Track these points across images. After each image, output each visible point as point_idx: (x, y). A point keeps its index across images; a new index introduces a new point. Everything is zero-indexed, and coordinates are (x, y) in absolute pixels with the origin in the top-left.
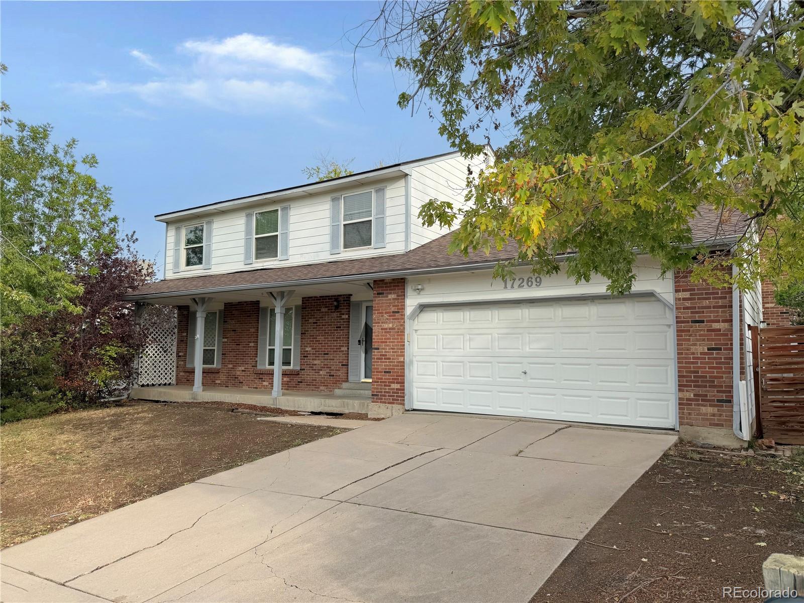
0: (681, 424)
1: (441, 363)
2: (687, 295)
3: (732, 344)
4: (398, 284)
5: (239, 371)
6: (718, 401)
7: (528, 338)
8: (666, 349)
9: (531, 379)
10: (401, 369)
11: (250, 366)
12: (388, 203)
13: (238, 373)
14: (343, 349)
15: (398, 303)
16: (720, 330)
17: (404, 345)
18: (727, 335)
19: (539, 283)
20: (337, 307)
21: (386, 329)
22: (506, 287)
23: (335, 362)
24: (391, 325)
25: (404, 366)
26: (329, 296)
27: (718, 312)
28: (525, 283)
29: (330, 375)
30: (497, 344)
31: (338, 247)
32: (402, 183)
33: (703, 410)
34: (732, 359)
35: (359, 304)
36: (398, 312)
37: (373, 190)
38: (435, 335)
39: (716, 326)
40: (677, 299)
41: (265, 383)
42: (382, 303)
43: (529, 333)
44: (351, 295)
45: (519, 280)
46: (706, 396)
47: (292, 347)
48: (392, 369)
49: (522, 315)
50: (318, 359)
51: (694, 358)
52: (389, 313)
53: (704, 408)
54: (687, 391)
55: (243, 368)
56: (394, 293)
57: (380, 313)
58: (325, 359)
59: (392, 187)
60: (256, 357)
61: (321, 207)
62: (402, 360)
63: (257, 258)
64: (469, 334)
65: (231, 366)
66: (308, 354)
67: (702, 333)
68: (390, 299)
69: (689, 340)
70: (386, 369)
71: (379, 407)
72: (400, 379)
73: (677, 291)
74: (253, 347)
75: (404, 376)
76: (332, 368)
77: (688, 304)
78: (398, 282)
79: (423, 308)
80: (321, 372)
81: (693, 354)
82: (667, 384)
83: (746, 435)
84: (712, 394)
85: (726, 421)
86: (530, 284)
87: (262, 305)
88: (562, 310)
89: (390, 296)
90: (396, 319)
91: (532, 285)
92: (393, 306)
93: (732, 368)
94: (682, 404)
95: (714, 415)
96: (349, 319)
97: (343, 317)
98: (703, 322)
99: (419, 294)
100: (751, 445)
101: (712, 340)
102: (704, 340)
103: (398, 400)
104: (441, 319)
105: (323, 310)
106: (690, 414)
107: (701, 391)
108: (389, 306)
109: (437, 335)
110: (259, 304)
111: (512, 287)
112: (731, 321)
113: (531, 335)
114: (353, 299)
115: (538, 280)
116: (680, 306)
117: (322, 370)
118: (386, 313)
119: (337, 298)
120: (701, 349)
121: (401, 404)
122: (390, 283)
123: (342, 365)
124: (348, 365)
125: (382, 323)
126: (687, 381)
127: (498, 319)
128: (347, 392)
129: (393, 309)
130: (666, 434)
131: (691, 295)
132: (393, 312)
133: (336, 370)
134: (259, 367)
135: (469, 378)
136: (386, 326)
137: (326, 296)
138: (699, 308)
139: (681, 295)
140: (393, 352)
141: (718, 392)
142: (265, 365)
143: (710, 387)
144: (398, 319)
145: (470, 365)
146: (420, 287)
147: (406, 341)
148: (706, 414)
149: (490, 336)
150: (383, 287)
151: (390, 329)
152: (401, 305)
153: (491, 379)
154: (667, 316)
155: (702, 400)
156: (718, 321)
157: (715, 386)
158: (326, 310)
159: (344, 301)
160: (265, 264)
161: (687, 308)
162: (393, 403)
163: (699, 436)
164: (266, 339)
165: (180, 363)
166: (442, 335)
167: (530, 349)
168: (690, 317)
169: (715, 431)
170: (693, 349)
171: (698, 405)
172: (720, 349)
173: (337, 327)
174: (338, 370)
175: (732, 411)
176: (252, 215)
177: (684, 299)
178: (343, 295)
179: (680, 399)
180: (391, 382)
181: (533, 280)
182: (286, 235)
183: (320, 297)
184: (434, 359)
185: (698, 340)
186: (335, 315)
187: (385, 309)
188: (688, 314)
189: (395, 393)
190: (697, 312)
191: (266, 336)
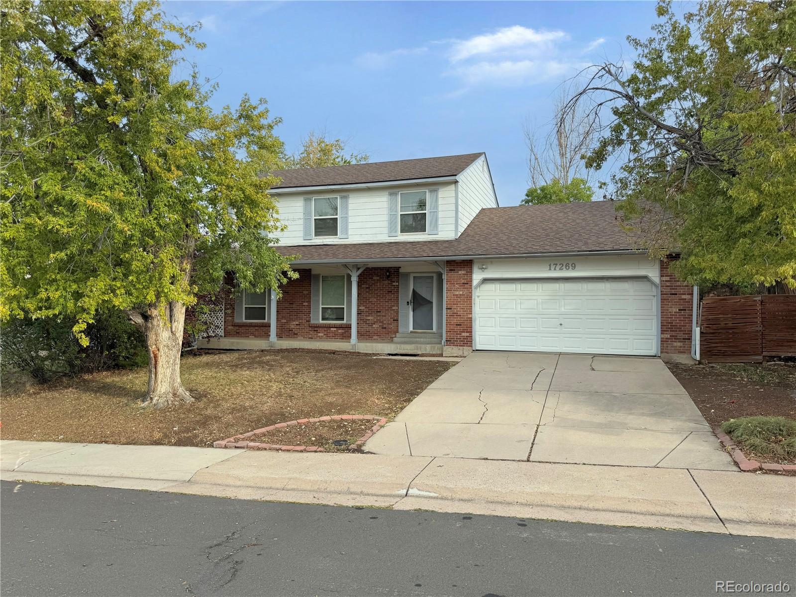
0: (661, 352)
1: (498, 319)
2: (668, 278)
3: (692, 307)
4: (467, 264)
5: (293, 325)
6: (683, 339)
7: (563, 303)
8: (652, 310)
9: (565, 328)
10: (470, 323)
11: (304, 321)
12: (440, 201)
13: (293, 327)
14: (394, 308)
15: (467, 277)
16: (685, 299)
17: (472, 307)
18: (689, 302)
19: (574, 267)
20: (388, 277)
21: (458, 295)
22: (550, 269)
23: (387, 318)
24: (461, 293)
25: (472, 320)
26: (380, 268)
27: (685, 289)
28: (564, 267)
29: (382, 328)
30: (541, 306)
31: (396, 232)
32: (453, 187)
33: (675, 344)
34: (692, 315)
35: (407, 275)
36: (468, 284)
37: (427, 191)
38: (493, 300)
39: (684, 297)
40: (661, 281)
41: (320, 334)
42: (454, 277)
43: (564, 299)
44: (400, 267)
45: (560, 265)
46: (677, 336)
47: (345, 307)
48: (462, 323)
49: (559, 287)
50: (371, 316)
51: (670, 315)
52: (459, 284)
53: (675, 343)
54: (666, 334)
55: (297, 323)
56: (463, 270)
57: (452, 284)
58: (378, 316)
59: (443, 189)
60: (310, 314)
61: (378, 199)
62: (471, 316)
63: (316, 235)
64: (520, 299)
65: (284, 321)
66: (362, 312)
67: (676, 301)
68: (460, 274)
69: (668, 305)
70: (457, 323)
71: (453, 349)
72: (469, 329)
73: (661, 276)
74: (307, 306)
75: (471, 327)
76: (385, 322)
77: (668, 284)
78: (467, 263)
79: (485, 281)
80: (374, 326)
81: (670, 312)
82: (652, 330)
83: (698, 357)
84: (681, 335)
85: (688, 350)
86: (567, 268)
87: (313, 272)
88: (587, 286)
89: (460, 272)
90: (465, 288)
91: (569, 269)
92: (463, 279)
93: (692, 321)
94: (663, 341)
95: (681, 347)
96: (398, 286)
97: (394, 284)
98: (676, 294)
99: (483, 271)
100: (700, 363)
101: (682, 305)
102: (677, 305)
103: (468, 344)
104: (499, 288)
105: (375, 278)
106: (667, 347)
107: (674, 334)
108: (460, 279)
109: (495, 300)
110: (311, 271)
111: (555, 269)
112: (693, 294)
113: (565, 301)
114: (401, 270)
115: (573, 265)
116: (663, 285)
117: (375, 324)
118: (457, 284)
119: (388, 269)
120: (675, 310)
121: (470, 346)
122: (460, 263)
123: (393, 320)
124: (398, 320)
125: (454, 291)
126: (666, 328)
127: (542, 290)
128: (403, 340)
129: (463, 281)
130: (653, 359)
131: (670, 279)
132: (463, 283)
133: (388, 324)
134: (313, 322)
135: (520, 328)
136: (457, 293)
137: (378, 268)
138: (674, 286)
139: (664, 279)
140: (463, 311)
141: (683, 334)
142: (318, 320)
143: (679, 331)
144: (468, 288)
145: (520, 320)
146: (484, 267)
147: (473, 304)
148: (676, 347)
149: (536, 301)
150: (454, 265)
151: (460, 295)
152: (470, 279)
153: (536, 329)
154: (653, 290)
155: (675, 339)
156: (685, 294)
157: (682, 331)
158: (378, 278)
159: (394, 272)
160: (324, 241)
161: (668, 286)
162: (464, 346)
163: (672, 359)
164: (319, 299)
165: (227, 318)
166: (500, 300)
167: (564, 309)
168: (669, 292)
169: (682, 356)
170: (670, 310)
171: (672, 341)
172: (685, 310)
173: (388, 292)
174: (390, 324)
175: (691, 344)
176: (310, 199)
177: (666, 281)
178: (394, 267)
179: (662, 338)
180: (462, 332)
181: (570, 265)
182: (346, 218)
183: (372, 268)
184: (494, 316)
185: (673, 305)
186: (386, 282)
187: (457, 281)
188: (668, 290)
189: (465, 339)
190: (673, 289)
191: (319, 297)
